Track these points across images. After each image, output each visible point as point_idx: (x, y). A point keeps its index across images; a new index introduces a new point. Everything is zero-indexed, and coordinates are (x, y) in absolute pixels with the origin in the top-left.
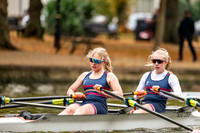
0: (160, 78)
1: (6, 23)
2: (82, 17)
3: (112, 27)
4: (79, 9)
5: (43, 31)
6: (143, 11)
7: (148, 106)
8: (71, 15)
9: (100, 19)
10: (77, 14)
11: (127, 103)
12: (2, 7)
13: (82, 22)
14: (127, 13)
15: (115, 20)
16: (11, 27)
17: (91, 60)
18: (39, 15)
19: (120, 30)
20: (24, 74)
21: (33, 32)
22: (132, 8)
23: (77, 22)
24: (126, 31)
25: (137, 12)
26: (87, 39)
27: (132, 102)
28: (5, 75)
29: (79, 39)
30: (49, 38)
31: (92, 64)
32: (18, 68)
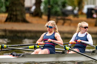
0: (83, 35)
1: (24, 10)
2: (61, 7)
3: (76, 12)
4: (60, 3)
5: (42, 14)
6: (91, 4)
7: (76, 50)
8: (55, 6)
9: (69, 8)
10: (59, 6)
11: (65, 48)
12: (22, 2)
13: (61, 9)
14: (83, 5)
15: (77, 8)
16: (26, 11)
17: (47, 26)
18: (40, 6)
19: (80, 13)
20: (32, 34)
21: (37, 14)
22: (86, 3)
23: (58, 9)
24: (82, 14)
25: (88, 4)
26: (63, 17)
27: (68, 48)
28: (23, 35)
29: (59, 17)
30: (45, 17)
31: (48, 29)
32: (30, 32)
